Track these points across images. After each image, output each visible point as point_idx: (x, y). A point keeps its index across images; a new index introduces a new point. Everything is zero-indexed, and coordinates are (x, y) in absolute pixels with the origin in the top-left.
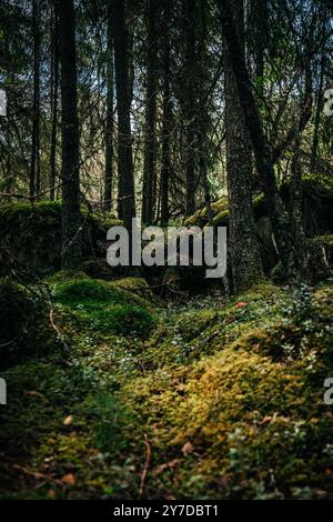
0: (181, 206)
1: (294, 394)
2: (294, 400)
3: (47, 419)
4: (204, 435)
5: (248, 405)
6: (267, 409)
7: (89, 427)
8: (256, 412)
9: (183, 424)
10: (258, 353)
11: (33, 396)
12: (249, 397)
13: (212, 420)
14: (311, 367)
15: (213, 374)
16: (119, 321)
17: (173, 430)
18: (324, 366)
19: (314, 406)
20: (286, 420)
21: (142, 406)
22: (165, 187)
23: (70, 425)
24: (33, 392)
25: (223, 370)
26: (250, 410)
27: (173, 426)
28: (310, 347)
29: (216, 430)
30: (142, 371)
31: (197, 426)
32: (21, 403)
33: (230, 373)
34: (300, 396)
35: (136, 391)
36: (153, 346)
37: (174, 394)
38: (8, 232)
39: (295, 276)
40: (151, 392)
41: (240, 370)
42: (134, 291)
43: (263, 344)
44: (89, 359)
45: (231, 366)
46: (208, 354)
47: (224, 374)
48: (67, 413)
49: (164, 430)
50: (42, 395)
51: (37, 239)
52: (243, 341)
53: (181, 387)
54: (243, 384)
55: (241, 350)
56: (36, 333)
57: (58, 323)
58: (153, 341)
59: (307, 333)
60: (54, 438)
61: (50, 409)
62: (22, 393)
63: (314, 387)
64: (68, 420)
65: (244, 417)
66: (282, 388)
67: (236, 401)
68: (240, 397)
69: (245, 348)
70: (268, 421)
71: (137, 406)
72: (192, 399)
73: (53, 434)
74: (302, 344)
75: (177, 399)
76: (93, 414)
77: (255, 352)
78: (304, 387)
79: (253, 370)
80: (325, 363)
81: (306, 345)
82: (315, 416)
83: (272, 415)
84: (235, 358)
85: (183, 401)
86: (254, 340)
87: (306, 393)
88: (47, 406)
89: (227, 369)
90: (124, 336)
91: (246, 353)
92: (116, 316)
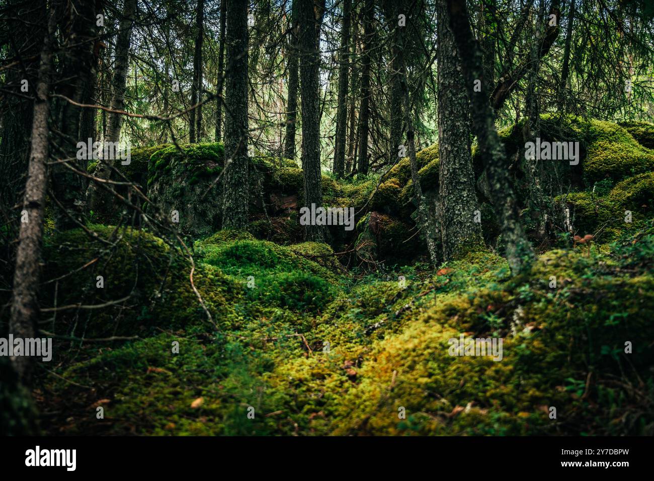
0: (384, 155)
1: (497, 380)
2: (496, 387)
3: (171, 400)
4: (373, 428)
5: (434, 392)
6: (460, 397)
7: (224, 411)
8: (443, 400)
9: (348, 414)
10: (454, 328)
11: (159, 373)
12: (436, 381)
13: (385, 409)
14: (523, 346)
15: (393, 352)
16: (285, 290)
17: (334, 421)
18: (542, 346)
19: (524, 397)
20: (484, 412)
21: (297, 391)
22: (364, 129)
23: (198, 409)
24: (160, 369)
25: (406, 346)
26: (436, 398)
27: (335, 417)
28: (525, 321)
29: (388, 421)
30: (306, 350)
31: (363, 417)
32: (142, 381)
33: (414, 350)
34: (505, 383)
35: (293, 373)
36: (327, 322)
37: (344, 378)
38: (157, 180)
39: (512, 230)
40: (313, 375)
41: (428, 347)
42: (314, 258)
43: (463, 316)
44: (239, 333)
45: (416, 341)
46: (395, 332)
47: (406, 350)
48: (198, 394)
49: (322, 422)
50: (170, 373)
51: (193, 190)
52: (436, 312)
53: (353, 371)
54: (430, 364)
55: (432, 322)
56: (173, 298)
57: (203, 288)
58: (326, 316)
59: (523, 303)
60: (175, 422)
61: (178, 389)
62: (145, 370)
63: (527, 372)
64: (197, 402)
65: (428, 406)
66: (482, 372)
67: (419, 386)
68: (424, 380)
69: (438, 320)
70: (459, 413)
71: (293, 391)
72: (365, 385)
73: (176, 417)
74: (515, 317)
75: (346, 385)
76: (231, 397)
77: (450, 326)
78: (512, 372)
79: (445, 347)
80: (544, 341)
81: (520, 318)
82: (524, 410)
83: (465, 406)
84: (424, 332)
85: (353, 387)
86: (451, 311)
87: (514, 380)
88: (175, 386)
89: (410, 346)
90: (290, 309)
91: (438, 327)
92: (281, 284)
